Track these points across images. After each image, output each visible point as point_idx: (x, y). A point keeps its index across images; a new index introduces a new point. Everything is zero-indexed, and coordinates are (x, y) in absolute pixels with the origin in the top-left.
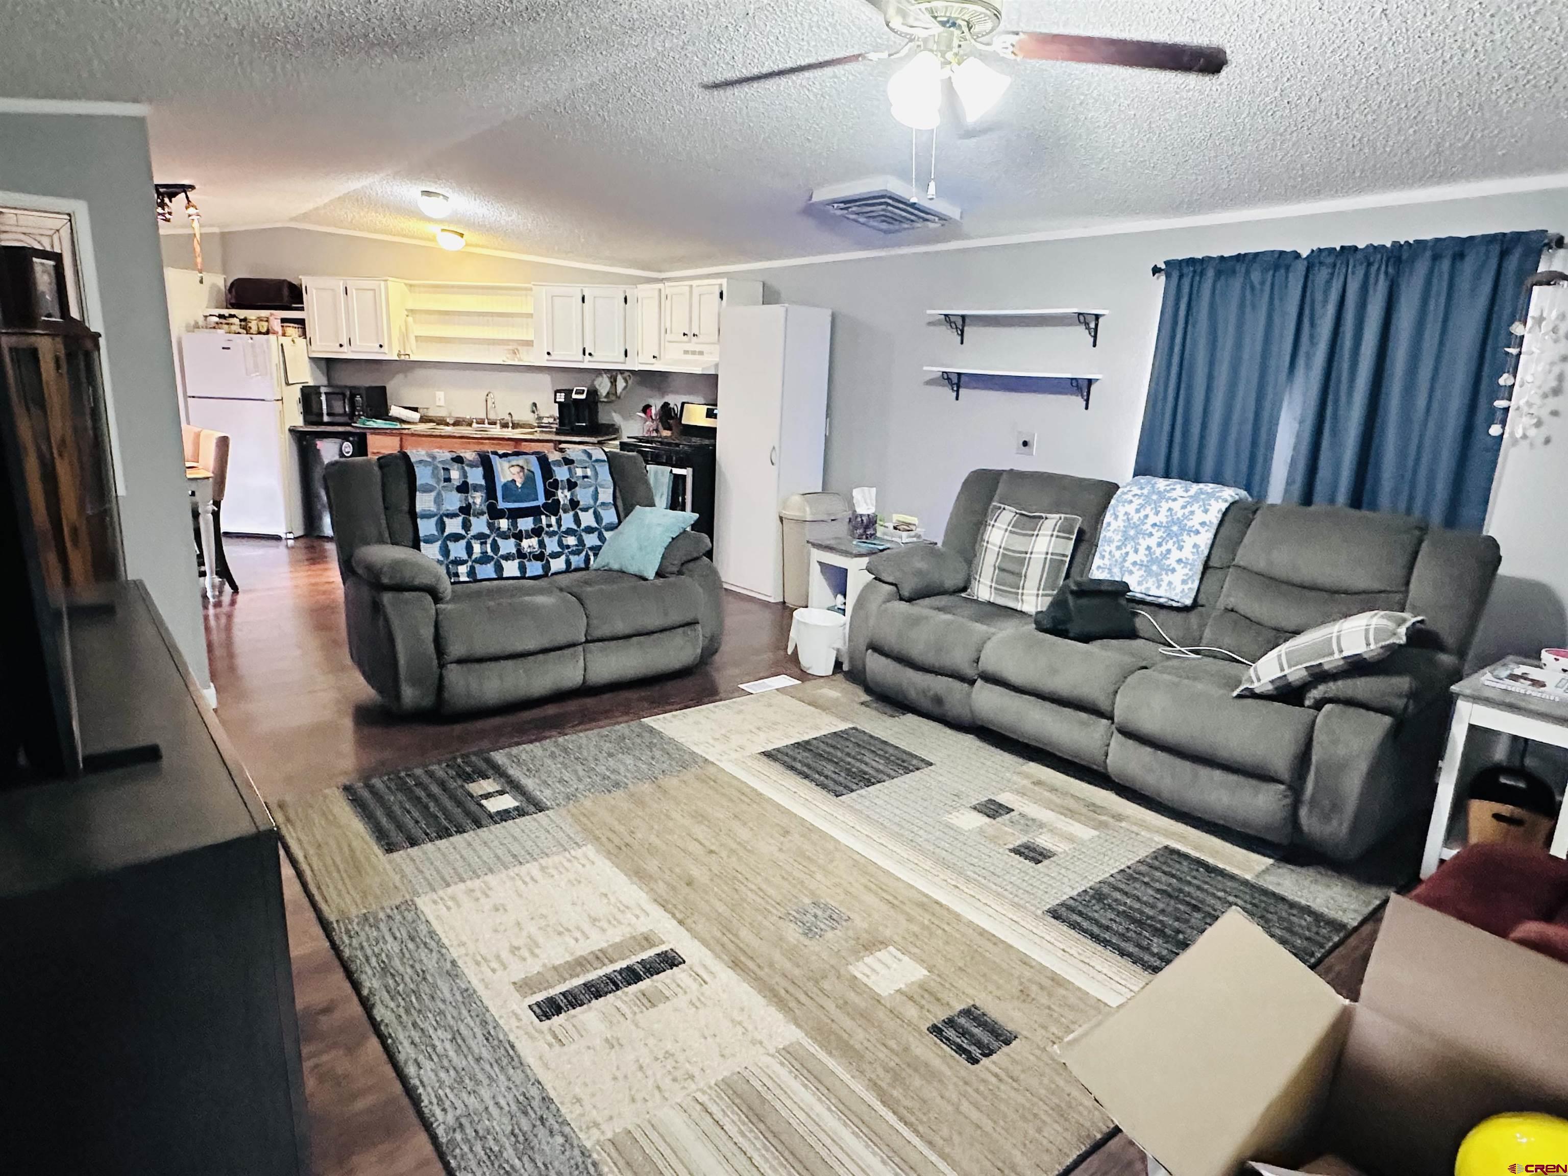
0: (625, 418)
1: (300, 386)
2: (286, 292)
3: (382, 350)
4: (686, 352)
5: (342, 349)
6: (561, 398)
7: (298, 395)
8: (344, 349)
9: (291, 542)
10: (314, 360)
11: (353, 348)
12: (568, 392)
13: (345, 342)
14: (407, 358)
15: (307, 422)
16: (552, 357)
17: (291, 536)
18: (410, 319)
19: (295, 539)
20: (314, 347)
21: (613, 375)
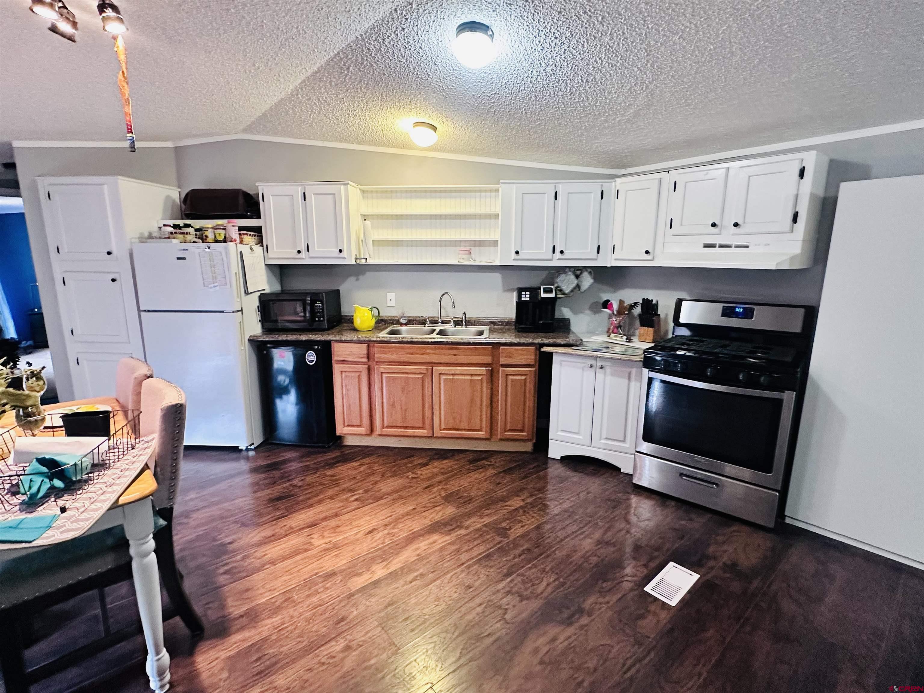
0: (575, 312)
1: (258, 294)
2: (241, 200)
3: (341, 255)
4: (708, 246)
5: (300, 256)
6: (526, 296)
7: (257, 303)
8: (303, 255)
9: (251, 453)
10: (270, 267)
11: (311, 253)
12: (534, 291)
13: (303, 248)
14: (363, 261)
15: (267, 330)
16: (520, 256)
17: (252, 447)
18: (368, 223)
19: (256, 448)
20: (271, 254)
21: (578, 272)
